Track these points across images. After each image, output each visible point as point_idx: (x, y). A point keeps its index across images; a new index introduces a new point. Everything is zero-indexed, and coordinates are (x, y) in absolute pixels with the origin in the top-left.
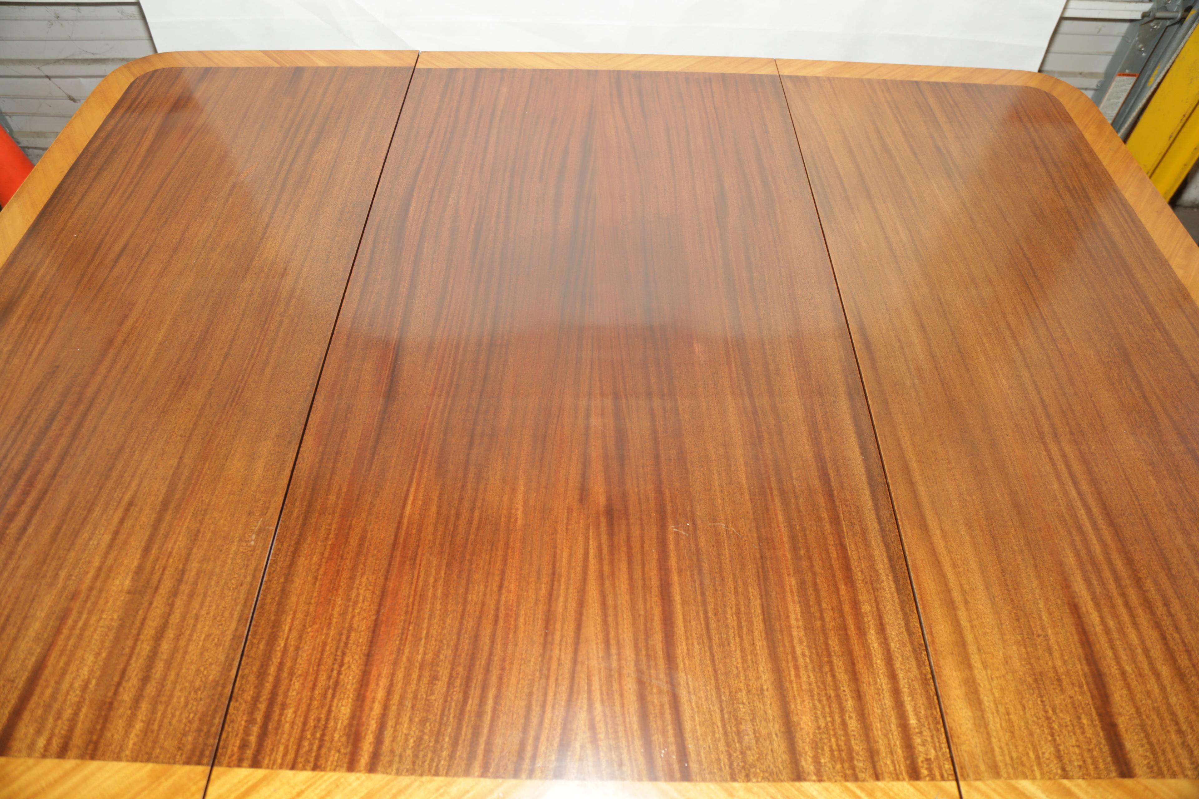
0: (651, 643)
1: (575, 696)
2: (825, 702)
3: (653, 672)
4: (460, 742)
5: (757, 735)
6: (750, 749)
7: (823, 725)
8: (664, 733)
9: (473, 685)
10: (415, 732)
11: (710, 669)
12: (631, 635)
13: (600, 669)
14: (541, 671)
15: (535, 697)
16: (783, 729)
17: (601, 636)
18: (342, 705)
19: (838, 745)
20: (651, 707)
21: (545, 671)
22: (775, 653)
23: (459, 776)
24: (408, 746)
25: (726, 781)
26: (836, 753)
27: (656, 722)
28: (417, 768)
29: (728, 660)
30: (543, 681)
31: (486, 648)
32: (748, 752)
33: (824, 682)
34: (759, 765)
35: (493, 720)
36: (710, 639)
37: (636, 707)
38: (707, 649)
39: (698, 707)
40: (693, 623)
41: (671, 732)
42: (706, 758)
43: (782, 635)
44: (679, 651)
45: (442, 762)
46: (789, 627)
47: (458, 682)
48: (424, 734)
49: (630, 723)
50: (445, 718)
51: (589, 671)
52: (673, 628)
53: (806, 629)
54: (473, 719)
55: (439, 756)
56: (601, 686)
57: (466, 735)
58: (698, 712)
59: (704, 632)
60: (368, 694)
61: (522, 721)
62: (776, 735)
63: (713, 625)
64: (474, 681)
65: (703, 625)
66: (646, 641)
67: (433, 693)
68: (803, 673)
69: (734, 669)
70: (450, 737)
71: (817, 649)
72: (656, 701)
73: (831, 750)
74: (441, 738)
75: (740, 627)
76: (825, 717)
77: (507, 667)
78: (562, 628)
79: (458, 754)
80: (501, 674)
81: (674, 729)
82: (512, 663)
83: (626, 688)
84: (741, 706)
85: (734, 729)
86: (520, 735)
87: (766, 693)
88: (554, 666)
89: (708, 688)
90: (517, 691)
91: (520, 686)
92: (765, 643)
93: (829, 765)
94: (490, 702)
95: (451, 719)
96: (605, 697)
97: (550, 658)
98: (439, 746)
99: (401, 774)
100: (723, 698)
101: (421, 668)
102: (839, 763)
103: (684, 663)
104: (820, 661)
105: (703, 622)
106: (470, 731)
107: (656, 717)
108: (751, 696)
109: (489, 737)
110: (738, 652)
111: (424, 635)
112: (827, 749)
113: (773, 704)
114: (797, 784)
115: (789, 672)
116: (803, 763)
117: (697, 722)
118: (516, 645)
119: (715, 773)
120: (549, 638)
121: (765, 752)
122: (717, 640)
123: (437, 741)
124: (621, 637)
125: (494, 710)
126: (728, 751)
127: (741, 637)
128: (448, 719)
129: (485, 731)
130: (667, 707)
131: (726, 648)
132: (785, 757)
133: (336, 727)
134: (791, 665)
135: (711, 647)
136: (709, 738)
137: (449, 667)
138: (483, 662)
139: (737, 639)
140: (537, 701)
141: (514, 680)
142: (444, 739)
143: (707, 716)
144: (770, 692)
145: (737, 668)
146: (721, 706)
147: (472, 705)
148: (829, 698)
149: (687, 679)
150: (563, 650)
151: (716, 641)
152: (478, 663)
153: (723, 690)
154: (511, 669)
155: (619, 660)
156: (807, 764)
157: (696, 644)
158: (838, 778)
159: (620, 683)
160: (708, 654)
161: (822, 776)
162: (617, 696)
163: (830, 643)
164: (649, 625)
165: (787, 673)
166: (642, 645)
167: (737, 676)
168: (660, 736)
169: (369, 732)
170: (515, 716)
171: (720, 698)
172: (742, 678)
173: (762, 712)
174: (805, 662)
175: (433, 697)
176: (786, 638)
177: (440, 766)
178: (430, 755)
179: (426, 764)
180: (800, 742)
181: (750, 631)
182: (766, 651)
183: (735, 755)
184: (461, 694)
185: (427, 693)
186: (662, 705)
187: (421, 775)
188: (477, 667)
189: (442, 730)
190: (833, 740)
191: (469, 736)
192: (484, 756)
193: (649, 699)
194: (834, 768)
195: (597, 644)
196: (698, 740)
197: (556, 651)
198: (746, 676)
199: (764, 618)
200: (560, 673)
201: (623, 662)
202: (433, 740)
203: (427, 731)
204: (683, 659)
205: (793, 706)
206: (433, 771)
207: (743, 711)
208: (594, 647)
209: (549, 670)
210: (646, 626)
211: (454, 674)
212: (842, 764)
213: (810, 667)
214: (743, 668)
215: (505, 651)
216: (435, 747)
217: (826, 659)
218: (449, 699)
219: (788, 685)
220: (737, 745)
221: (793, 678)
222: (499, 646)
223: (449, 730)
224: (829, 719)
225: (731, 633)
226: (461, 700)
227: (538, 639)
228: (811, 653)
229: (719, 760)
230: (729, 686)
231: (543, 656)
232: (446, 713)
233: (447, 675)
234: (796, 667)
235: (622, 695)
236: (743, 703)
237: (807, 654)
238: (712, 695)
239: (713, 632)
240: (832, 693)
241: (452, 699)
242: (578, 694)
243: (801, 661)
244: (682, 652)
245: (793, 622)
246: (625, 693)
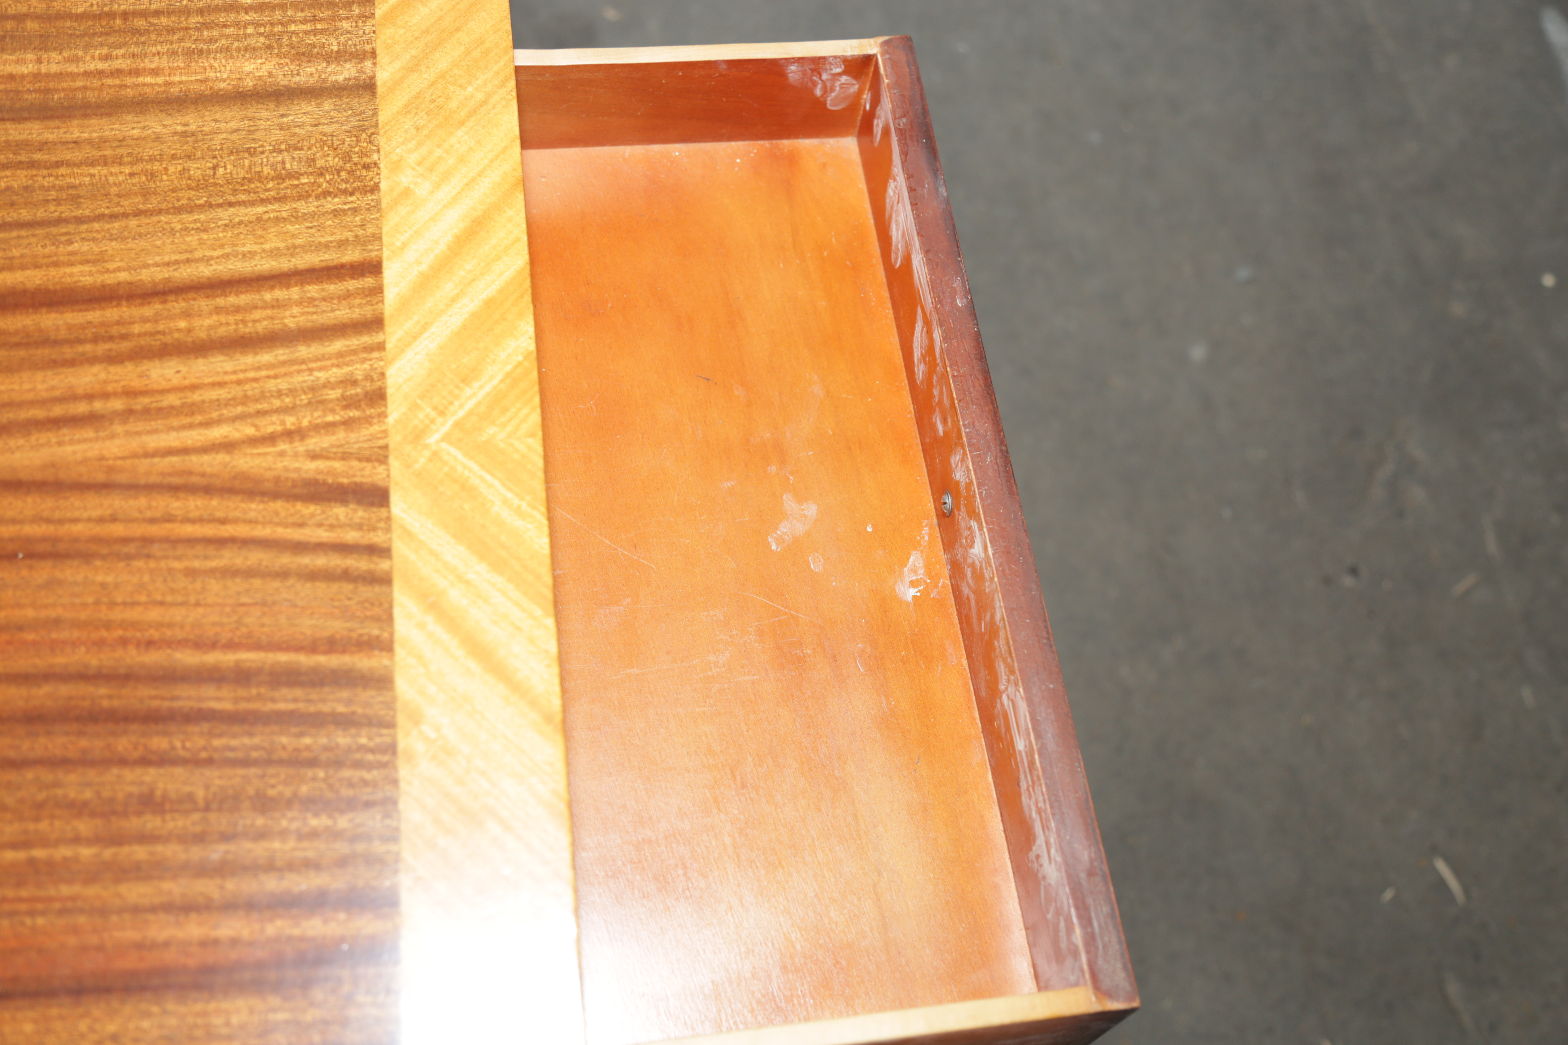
0: (63, 334)
1: (194, 479)
2: (215, 33)
3: (137, 329)
4: (312, 709)
5: (283, 147)
6: (314, 160)
7: (262, 39)
8: (277, 305)
9: (167, 704)
10: (292, 819)
11: (133, 223)
12: (39, 375)
13: (128, 434)
14: (129, 557)
15: (196, 564)
16: (272, 106)
17: (43, 437)
18: (228, 1024)
19: (305, 21)
20: (222, 331)
21: (131, 548)
22: (98, 106)
23: (394, 699)
24: (327, 829)
25: (379, 202)
26: (319, 26)
27: (255, 321)
28: (379, 795)
29: (114, 190)
30: (155, 549)
31: (65, 690)
32: (320, 163)
33: (171, 31)
34: (346, 147)
35: (258, 646)
36: (59, 221)
37: (221, 358)
38: (84, 227)
39: (222, 246)
40: (15, 252)
41: (279, 294)
42: (333, 234)
43: (56, 91)
44: (87, 280)
45: (363, 741)
46: (37, 76)
47: (159, 743)
48: (295, 795)
49: (259, 368)
50: (255, 754)
51: (135, 456)
52: (25, 292)
53: (46, 49)
54: (254, 691)
55: (349, 750)
56: (171, 429)
57: (295, 700)
58: (234, 245)
59: (39, 231)
60: (191, 962)
61: (257, 582)
62: (282, 116)
63: (25, 214)
64: (155, 704)
65: (23, 233)
66: (56, 343)
67: (190, 797)
68: (148, 64)
69: (135, 180)
70: (301, 735)
71: (94, 34)
72: (207, 322)
73: (315, 32)
74: (306, 754)
75: (32, 165)
76: (246, 36)
77: (120, 632)
78: (14, 521)
79: (341, 709)
80: (138, 644)
81: (272, 288)
82: (108, 625)
83: (176, 381)
84: (221, 171)
85: (270, 185)
86: (291, 581)
87: (193, 127)
88: (118, 530)
89: (178, 227)
90: (182, 604)
91: (169, 599)
92: (75, 122)
93: (342, 39)
94: (212, 658)
95: (256, 740)
96: (199, 418)
97: (97, 540)
98: (324, 756)
99: (397, 829)
100: (201, 202)
101: (118, 840)
102: (339, 24)
103: (119, 269)
104: (120, 31)
105: (14, 234)
106: (285, 692)
107: (244, 322)
108: (199, 154)
109: (299, 649)
110: (92, 171)
111: (20, 855)
112: (312, 39)
113: (218, 116)
114: (380, 90)
115: (144, 85)
116: (340, 78)
117: (256, 248)
118: (57, 622)
119: (362, 220)
120: (41, 548)
121: (319, 137)
122: (61, 208)
123: (313, 763)
124: (44, 395)
125: (231, 646)
126: (317, 197)
127: (58, 164)
128: (257, 748)
129: (283, 657)
130: (221, 301)
131: (82, 193)
132: (327, 105)
133: (287, 1022)
134: (129, 81)
135: (79, 220)
136: (290, 228)
137: (115, 771)
138: (103, 691)
139: (62, 171)
140: (206, 558)
141: (154, 615)
142: (308, 748)
143: (242, 229)
144: (192, 121)
145: (132, 175)
146: (220, 205)
147: (219, 699)
148: (206, 26)
149: (157, 265)
150: (77, 514)
151: (66, 211)
152: (105, 703)
153: (184, 202)
154: (124, 625)
155: (106, 396)
156: (345, 72)
157: (70, 248)
158: (368, 28)
159: (163, 392)
160: (96, 226)
161: (365, 52)
162: (196, 397)
163: (80, 10)
164: (15, 339)
165: (148, 90)
166: (68, 352)
167: (152, 175)
168: (287, 313)
169: (296, 932)
170: (244, 600)
171: (201, 206)
172: (156, 166)
173: (234, 137)
174: (124, 56)
175: (200, 794)
176: (65, 85)
177: (371, 744)
178: (347, 773)
179: (368, 776)
180: (297, 79)
181: (43, 146)
182: (94, 121)
183: (325, 185)
184: (194, 729)
185: (187, 813)
186: (218, 310)
187: (395, 782)
188: (116, 703)
189: (284, 755)
190: (293, 28)
191: (298, 692)
192: (344, 652)
193: (203, 335)
194: (348, 32)
195: (60, 444)
196: (295, 247)
197: (78, 529)
198: (152, 159)
199: (13, 120)
200: (136, 515)
201: (110, 388)
202: (310, 773)
203: (288, 792)
204: (108, 271)
205: (222, 85)
206: (385, 758)
207: (228, 169)
208: (69, 449)
209: (125, 540)
210: (18, 345)
211: (136, 755)
212: (341, 20)
213: (134, 49)
214: (132, 164)
215: (75, 644)
216: (328, 765)
217: (118, 21)
218: (204, 755)
219: (175, 90)
220: (304, 180)
221: (160, 80)
222: (60, 660)
223: (284, 740)
224: (250, 30)
225: (47, 182)
226: (205, 726)
227: (44, 572)
228: (102, 45)
229: (336, 213)
230: (174, 191)
231: (87, 557)
232: (240, 755)
233: (138, 771)
234: (137, 72)
235: (194, 387)
236: (215, 168)
237: (105, 51)
238: (195, 221)
239: (41, 214)
240: (195, 20)
241: (205, 748)
242: (190, 473)
243: (120, 64)
244: (91, 274)
245: (25, 70)
246: (186, 382)
